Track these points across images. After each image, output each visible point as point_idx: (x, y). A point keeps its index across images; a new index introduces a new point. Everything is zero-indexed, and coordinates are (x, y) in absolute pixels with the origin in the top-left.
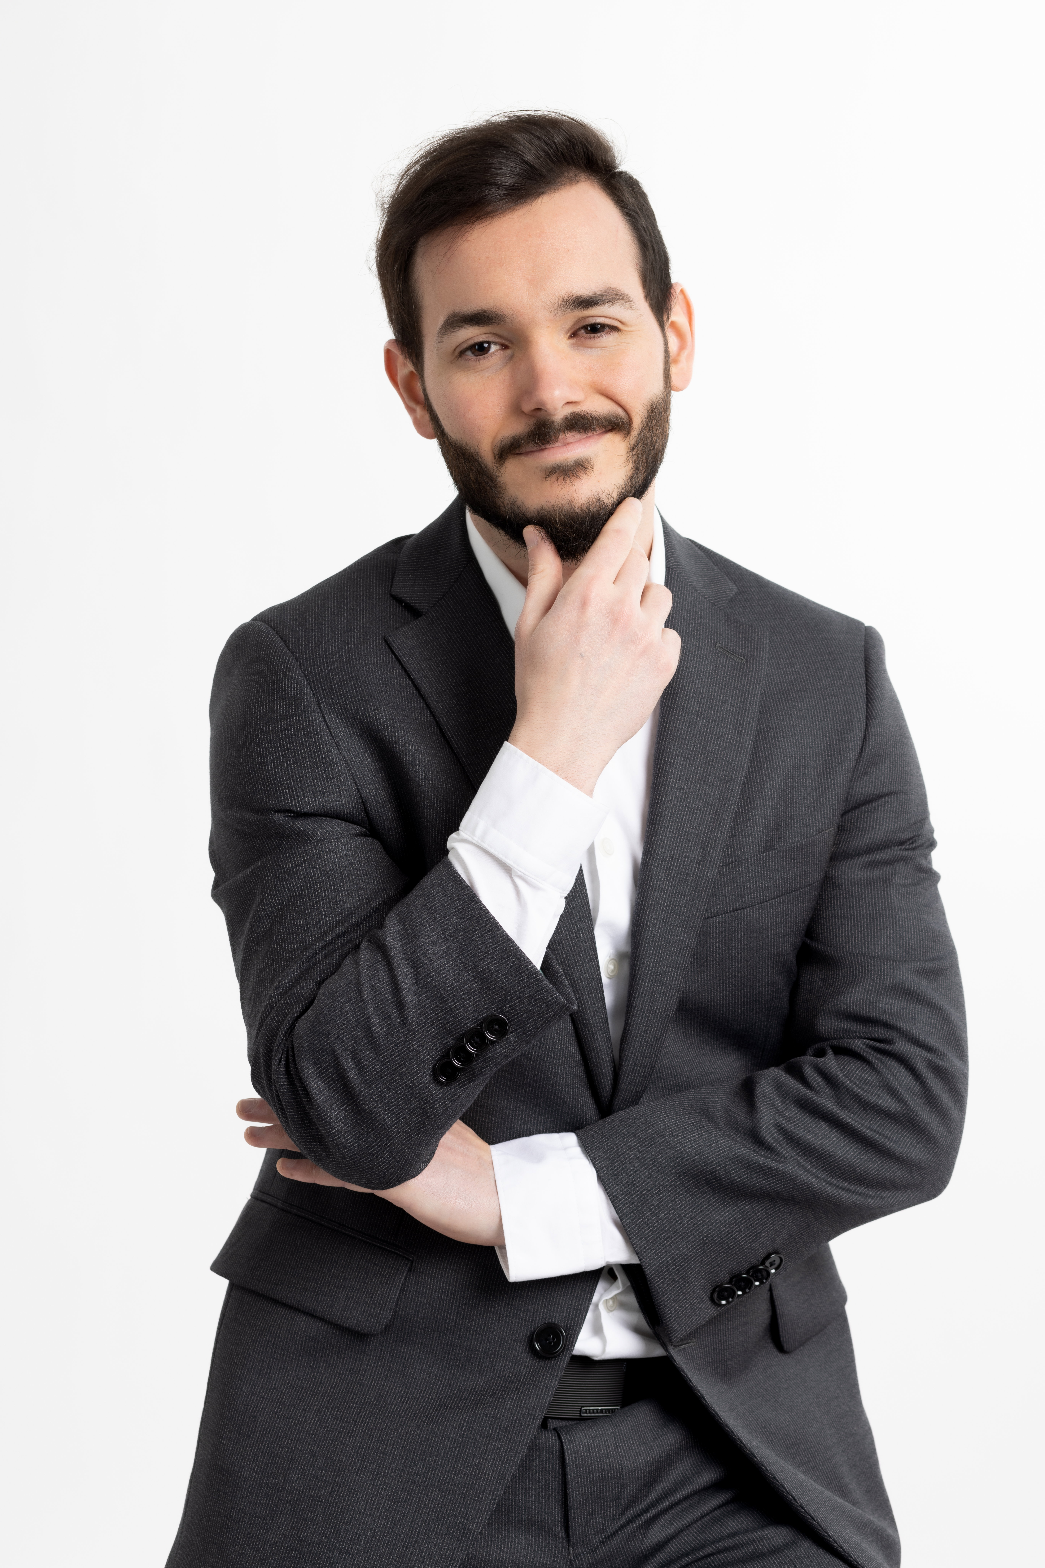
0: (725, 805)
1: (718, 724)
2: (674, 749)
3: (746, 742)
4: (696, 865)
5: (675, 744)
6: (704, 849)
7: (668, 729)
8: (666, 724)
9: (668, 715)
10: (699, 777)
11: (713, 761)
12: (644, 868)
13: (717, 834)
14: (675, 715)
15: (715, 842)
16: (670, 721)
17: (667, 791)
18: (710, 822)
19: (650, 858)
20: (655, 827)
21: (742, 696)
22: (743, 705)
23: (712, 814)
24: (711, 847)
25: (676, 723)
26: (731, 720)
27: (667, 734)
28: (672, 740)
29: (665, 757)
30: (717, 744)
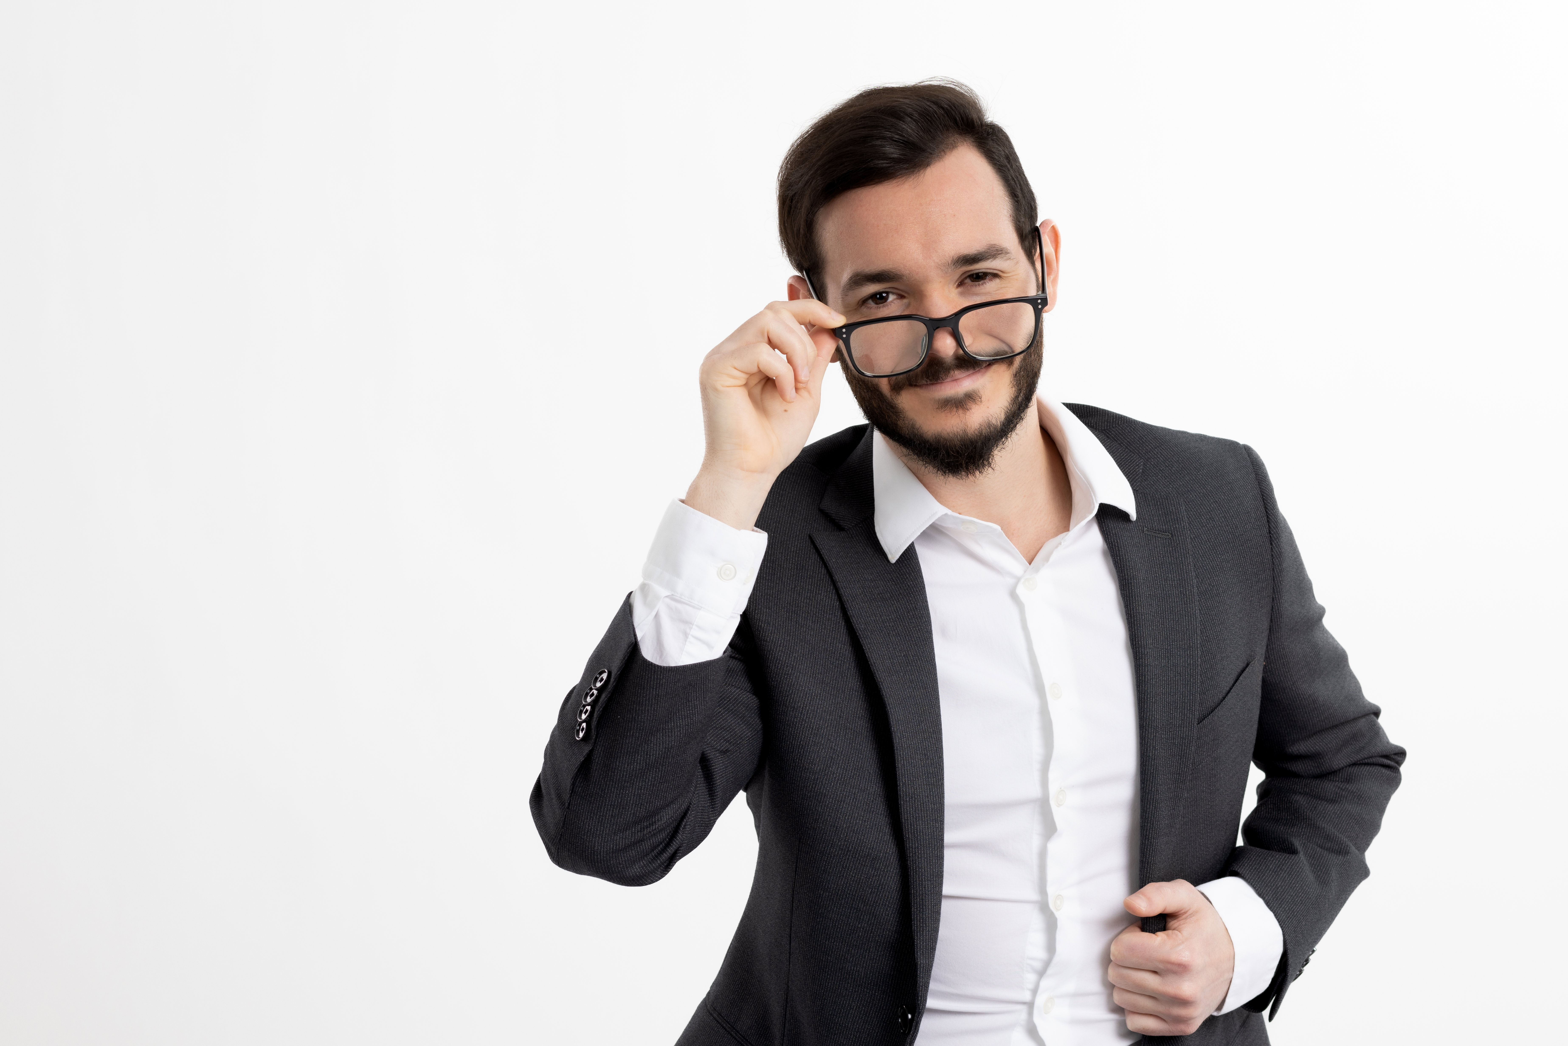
0: (1190, 670)
1: (1167, 601)
2: (1143, 632)
3: (1193, 610)
4: (1179, 728)
5: (1143, 627)
6: (1182, 713)
7: (1134, 616)
8: (1131, 612)
9: (1130, 604)
10: (1165, 652)
11: (1172, 635)
12: (1142, 742)
13: (1190, 697)
14: (1135, 602)
15: (1190, 705)
16: (1133, 609)
17: (1148, 671)
18: (1183, 688)
19: (1145, 732)
20: (1144, 704)
21: (1178, 568)
22: (1181, 576)
23: (1183, 681)
24: (1187, 710)
25: (1139, 609)
26: (1176, 593)
27: (1134, 621)
28: (1140, 625)
29: (1138, 641)
30: (1171, 619)
